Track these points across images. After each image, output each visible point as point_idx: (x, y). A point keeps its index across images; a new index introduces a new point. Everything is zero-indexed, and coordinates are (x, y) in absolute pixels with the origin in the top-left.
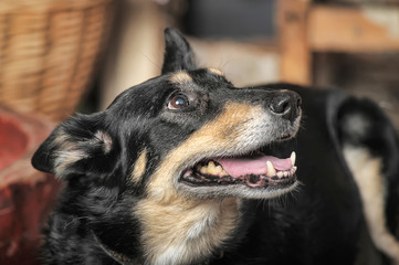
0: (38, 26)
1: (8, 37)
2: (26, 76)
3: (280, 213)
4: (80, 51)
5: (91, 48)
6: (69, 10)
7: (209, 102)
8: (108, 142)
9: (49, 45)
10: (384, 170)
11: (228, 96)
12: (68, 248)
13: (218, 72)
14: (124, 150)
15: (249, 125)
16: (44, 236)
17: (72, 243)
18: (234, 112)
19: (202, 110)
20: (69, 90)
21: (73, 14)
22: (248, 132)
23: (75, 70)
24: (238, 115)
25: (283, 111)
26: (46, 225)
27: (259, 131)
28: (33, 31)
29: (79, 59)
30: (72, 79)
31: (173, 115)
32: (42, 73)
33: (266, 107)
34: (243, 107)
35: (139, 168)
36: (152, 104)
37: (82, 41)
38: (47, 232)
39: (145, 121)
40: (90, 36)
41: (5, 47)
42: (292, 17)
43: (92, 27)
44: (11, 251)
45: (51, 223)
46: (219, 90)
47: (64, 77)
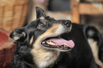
0: (11, 9)
1: (4, 12)
2: (8, 21)
3: (71, 55)
4: (22, 15)
5: (24, 14)
6: (19, 5)
7: (49, 24)
8: (25, 35)
9: (14, 14)
10: (98, 44)
11: (54, 22)
12: (18, 63)
13: (52, 17)
14: (28, 36)
15: (58, 29)
16: (12, 62)
17: (19, 62)
18: (55, 26)
19: (47, 26)
20: (19, 25)
21: (20, 6)
22: (58, 31)
23: (21, 20)
24: (56, 27)
25: (66, 25)
26: (13, 59)
27: (61, 30)
28: (10, 10)
29: (21, 17)
30: (20, 22)
31: (40, 28)
32: (12, 20)
33: (62, 24)
34: (57, 24)
35: (31, 41)
36: (35, 25)
37: (22, 12)
38: (13, 61)
39: (33, 29)
40: (24, 11)
41: (3, 14)
42: (75, 6)
43: (25, 9)
44: (4, 65)
45: (14, 58)
46: (52, 21)
47: (18, 21)
